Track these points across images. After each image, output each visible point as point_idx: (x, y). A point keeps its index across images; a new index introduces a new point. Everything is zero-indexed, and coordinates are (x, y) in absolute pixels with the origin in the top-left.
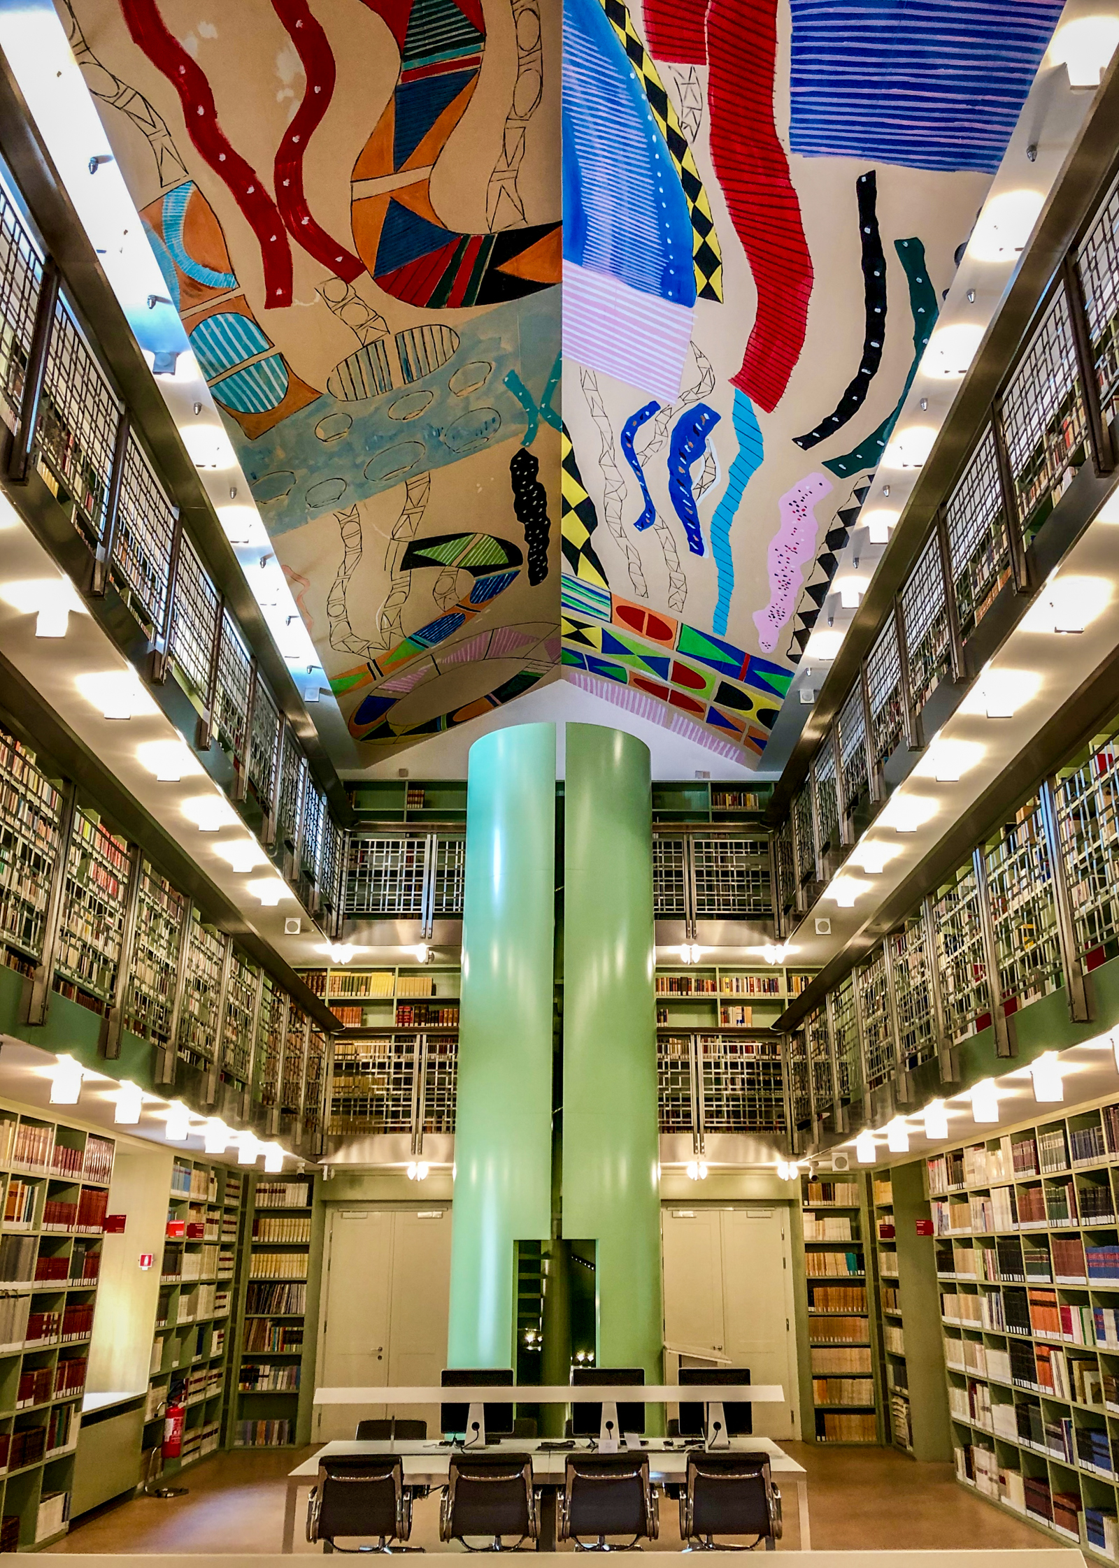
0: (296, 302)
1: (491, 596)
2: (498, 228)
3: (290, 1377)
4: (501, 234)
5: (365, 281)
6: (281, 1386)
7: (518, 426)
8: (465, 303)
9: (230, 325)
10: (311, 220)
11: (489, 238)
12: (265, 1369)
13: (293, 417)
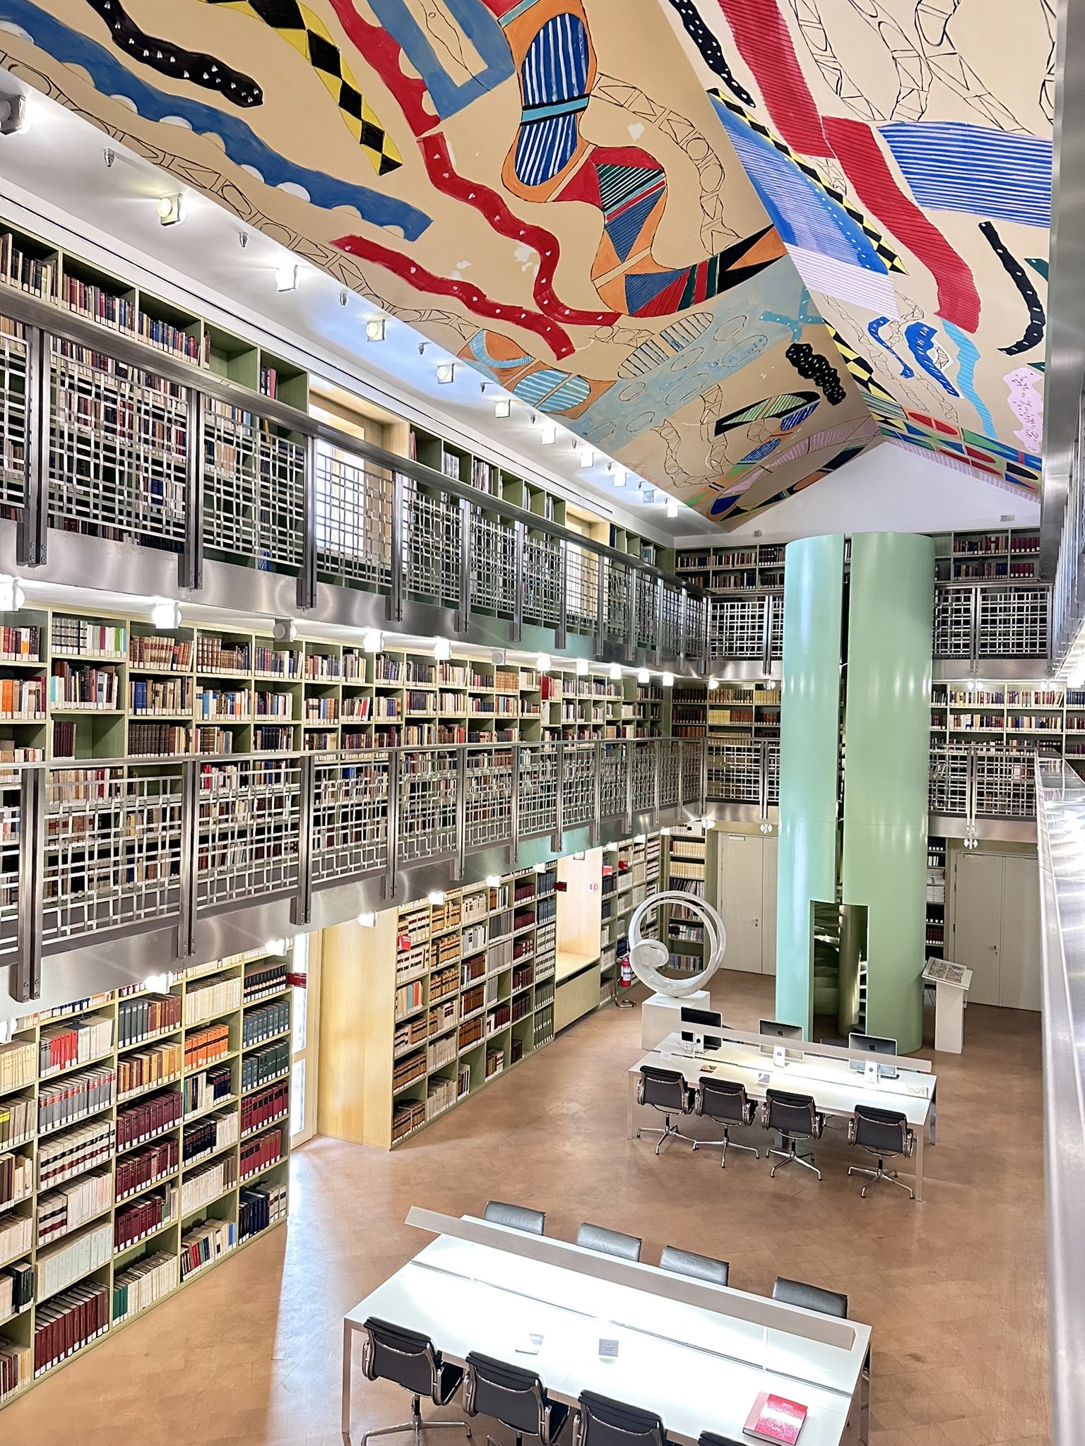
0: (577, 349)
1: (799, 422)
2: (717, 251)
3: (698, 934)
4: (722, 254)
5: (625, 321)
6: (693, 939)
7: (783, 335)
8: (710, 295)
9: (538, 377)
10: (571, 310)
11: (713, 260)
12: (683, 928)
13: (601, 398)
